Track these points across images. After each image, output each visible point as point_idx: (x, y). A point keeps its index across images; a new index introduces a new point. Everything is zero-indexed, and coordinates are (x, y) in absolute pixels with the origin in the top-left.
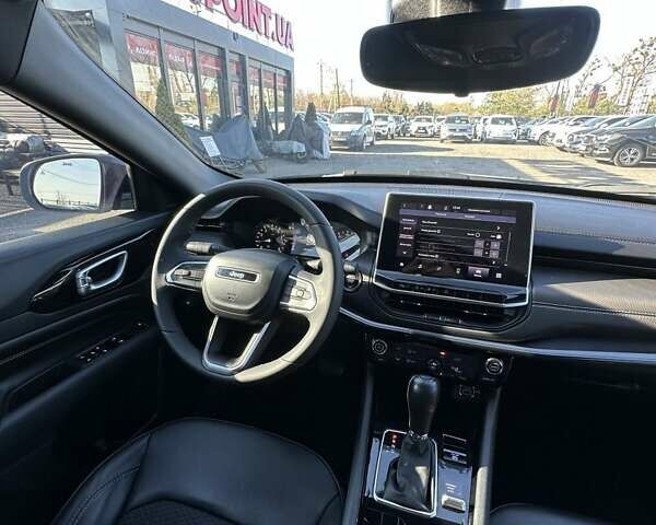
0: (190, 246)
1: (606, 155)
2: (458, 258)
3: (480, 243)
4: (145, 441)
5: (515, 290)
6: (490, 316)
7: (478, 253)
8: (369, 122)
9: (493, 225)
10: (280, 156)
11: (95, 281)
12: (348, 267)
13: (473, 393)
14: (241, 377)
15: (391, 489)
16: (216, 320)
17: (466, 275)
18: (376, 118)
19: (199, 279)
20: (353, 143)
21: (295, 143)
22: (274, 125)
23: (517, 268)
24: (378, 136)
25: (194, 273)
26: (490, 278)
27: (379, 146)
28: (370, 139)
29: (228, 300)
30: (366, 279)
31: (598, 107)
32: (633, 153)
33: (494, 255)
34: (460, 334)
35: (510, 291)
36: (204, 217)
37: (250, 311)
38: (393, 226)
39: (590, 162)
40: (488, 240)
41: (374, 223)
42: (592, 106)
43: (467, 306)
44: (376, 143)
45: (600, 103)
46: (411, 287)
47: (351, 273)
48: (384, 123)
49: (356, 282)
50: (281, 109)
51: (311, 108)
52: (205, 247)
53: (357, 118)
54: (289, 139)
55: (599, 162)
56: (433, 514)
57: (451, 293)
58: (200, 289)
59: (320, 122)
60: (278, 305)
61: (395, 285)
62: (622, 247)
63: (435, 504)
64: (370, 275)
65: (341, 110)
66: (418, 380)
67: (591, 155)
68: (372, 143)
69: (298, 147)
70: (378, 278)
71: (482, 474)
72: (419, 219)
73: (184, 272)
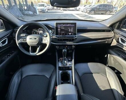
0: (21, 35)
1: (89, 13)
2: (67, 32)
3: (70, 29)
4: (21, 69)
5: (75, 36)
6: (72, 40)
7: (70, 31)
8: (46, 6)
9: (71, 26)
10: (27, 15)
11: (3, 44)
12: (51, 35)
13: (71, 51)
14: (37, 54)
15: (62, 65)
16: (30, 47)
17: (68, 35)
18: (47, 5)
19: (26, 40)
20: (43, 11)
21: (30, 12)
22: (24, 7)
23: (75, 32)
24: (48, 9)
25: (24, 40)
26: (72, 35)
27: (49, 12)
28: (46, 10)
29: (32, 43)
30: (54, 37)
31: (88, 3)
32: (93, 12)
33: (72, 31)
34: (69, 43)
35: (74, 36)
36: (24, 29)
37: (37, 44)
38: (57, 28)
39: (87, 14)
40: (71, 29)
41: (54, 28)
42: (87, 3)
43: (69, 39)
44: (48, 11)
45: (88, 2)
46: (61, 37)
47: (52, 36)
48: (49, 6)
49: (52, 38)
50: (25, 3)
51: (32, 3)
52: (24, 35)
53: (43, 5)
54: (28, 11)
55: (88, 14)
56: (68, 66)
57: (67, 37)
58: (26, 42)
59: (35, 6)
60: (41, 43)
61: (59, 37)
62: (87, 28)
63: (68, 65)
64: (54, 36)
65: (39, 3)
66: (64, 50)
67: (87, 13)
68: (47, 11)
69: (31, 13)
70: (56, 37)
71: (73, 60)
72: (61, 26)
73: (23, 40)
